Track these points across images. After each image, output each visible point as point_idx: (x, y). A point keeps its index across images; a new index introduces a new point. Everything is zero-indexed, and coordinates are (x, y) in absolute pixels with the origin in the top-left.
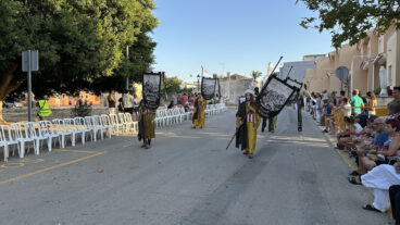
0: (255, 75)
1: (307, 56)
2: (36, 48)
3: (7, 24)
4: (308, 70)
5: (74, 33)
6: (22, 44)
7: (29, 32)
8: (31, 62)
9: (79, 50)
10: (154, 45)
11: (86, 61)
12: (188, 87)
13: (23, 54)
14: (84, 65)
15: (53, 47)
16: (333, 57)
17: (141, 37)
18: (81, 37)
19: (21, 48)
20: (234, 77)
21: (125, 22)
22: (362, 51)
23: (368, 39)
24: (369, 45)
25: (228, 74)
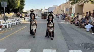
0: (41, 9)
1: (54, 6)
4: (54, 9)
12: (25, 12)
13: (1, 2)
14: (13, 6)
16: (60, 6)
20: (37, 10)
22: (66, 5)
23: (68, 3)
24: (68, 4)
25: (36, 9)
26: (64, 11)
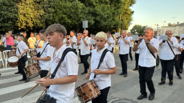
2: (87, 19)
3: (78, 11)
5: (100, 12)
6: (83, 18)
7: (85, 13)
8: (85, 24)
9: (101, 19)
10: (133, 12)
11: (104, 23)
13: (83, 22)
15: (93, 18)
17: (127, 10)
18: (102, 13)
19: (82, 20)
21: (120, 4)
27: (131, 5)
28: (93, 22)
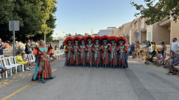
0: (86, 35)
4: (110, 33)
5: (30, 13)
10: (56, 20)
12: (57, 39)
13: (10, 22)
16: (121, 29)
17: (51, 16)
18: (32, 15)
22: (133, 26)
23: (136, 22)
24: (137, 24)
25: (76, 34)
26: (130, 37)
27: (53, 12)
28: (22, 25)
